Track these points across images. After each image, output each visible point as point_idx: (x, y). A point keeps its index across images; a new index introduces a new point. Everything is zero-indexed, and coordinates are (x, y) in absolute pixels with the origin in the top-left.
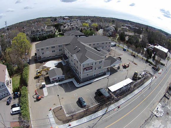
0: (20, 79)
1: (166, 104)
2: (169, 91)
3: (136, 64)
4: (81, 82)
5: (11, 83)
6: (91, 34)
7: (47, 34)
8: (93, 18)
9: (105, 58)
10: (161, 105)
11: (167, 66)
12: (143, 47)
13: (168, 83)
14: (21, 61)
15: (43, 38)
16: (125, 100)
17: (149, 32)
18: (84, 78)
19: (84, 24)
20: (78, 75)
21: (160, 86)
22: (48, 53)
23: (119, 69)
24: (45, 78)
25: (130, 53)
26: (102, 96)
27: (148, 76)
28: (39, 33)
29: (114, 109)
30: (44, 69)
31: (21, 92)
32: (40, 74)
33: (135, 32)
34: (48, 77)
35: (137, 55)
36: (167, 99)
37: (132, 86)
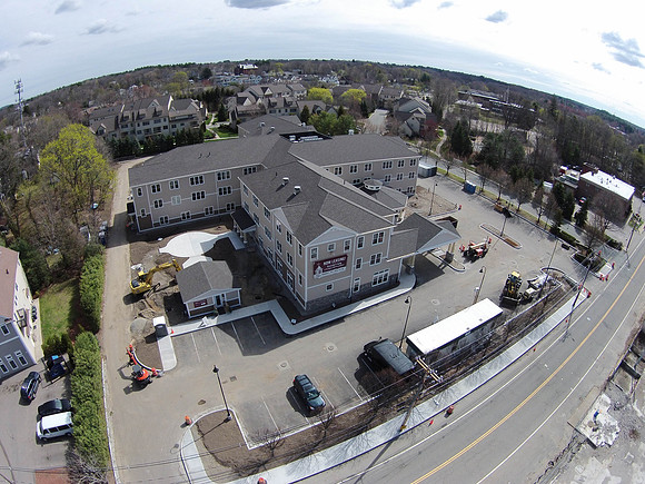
0: (72, 302)
1: (628, 399)
2: (637, 347)
3: (513, 245)
4: (303, 314)
5: (38, 320)
6: (342, 130)
7: (175, 130)
8: (347, 68)
9: (396, 222)
10: (609, 402)
11: (632, 251)
12: (538, 177)
13: (635, 314)
14: (75, 233)
15: (157, 146)
16: (471, 385)
17: (562, 122)
18: (316, 301)
19: (315, 89)
20: (293, 286)
21: (607, 326)
22: (178, 204)
23: (450, 262)
24: (166, 299)
25: (492, 200)
26: (384, 372)
27: (560, 290)
28: (144, 124)
29: (430, 421)
30: (164, 265)
31: (75, 353)
32: (149, 283)
33: (508, 121)
34: (177, 296)
35: (518, 210)
36: (630, 377)
37: (500, 330)
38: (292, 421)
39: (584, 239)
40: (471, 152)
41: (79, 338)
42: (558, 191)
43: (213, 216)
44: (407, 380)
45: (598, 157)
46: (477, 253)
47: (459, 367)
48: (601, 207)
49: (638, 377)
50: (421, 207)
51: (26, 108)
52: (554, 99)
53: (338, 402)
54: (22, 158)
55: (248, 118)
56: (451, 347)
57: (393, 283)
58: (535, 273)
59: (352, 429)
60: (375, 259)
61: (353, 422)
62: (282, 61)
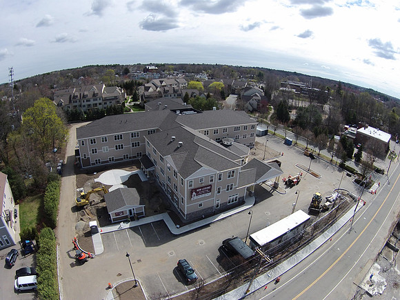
0: (39, 209)
1: (391, 265)
2: (396, 233)
3: (316, 175)
4: (184, 222)
5: (18, 218)
6: (209, 107)
7: (106, 106)
8: (213, 69)
9: (242, 164)
10: (379, 268)
11: (391, 174)
12: (331, 133)
13: (394, 213)
14: (42, 166)
15: (95, 115)
16: (291, 264)
17: (345, 98)
18: (193, 213)
19: (192, 82)
20: (178, 204)
21: (376, 222)
22: (107, 151)
23: (277, 188)
24: (98, 210)
25: (302, 149)
26: (235, 257)
27: (346, 202)
28: (87, 101)
29: (265, 287)
30: (97, 189)
31: (40, 240)
32: (87, 200)
33: (311, 99)
34: (105, 209)
35: (319, 154)
36: (392, 251)
37: (309, 229)
38: (177, 288)
39: (361, 169)
40: (289, 119)
41: (43, 231)
42: (343, 140)
43: (128, 160)
44: (250, 262)
45: (368, 118)
46: (293, 182)
47: (283, 253)
48: (371, 149)
49: (397, 251)
50: (258, 155)
51: (15, 86)
52: (340, 83)
53: (206, 276)
54: (11, 117)
55: (151, 100)
56: (278, 241)
57: (241, 202)
58: (330, 193)
59: (215, 293)
60: (229, 188)
61: (216, 288)
62: (172, 65)
